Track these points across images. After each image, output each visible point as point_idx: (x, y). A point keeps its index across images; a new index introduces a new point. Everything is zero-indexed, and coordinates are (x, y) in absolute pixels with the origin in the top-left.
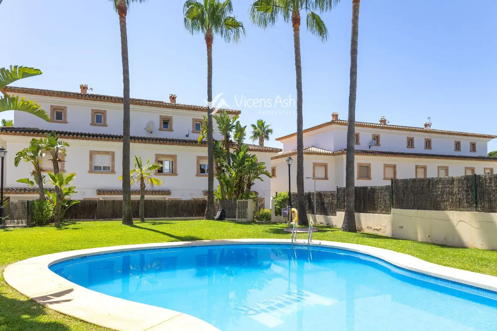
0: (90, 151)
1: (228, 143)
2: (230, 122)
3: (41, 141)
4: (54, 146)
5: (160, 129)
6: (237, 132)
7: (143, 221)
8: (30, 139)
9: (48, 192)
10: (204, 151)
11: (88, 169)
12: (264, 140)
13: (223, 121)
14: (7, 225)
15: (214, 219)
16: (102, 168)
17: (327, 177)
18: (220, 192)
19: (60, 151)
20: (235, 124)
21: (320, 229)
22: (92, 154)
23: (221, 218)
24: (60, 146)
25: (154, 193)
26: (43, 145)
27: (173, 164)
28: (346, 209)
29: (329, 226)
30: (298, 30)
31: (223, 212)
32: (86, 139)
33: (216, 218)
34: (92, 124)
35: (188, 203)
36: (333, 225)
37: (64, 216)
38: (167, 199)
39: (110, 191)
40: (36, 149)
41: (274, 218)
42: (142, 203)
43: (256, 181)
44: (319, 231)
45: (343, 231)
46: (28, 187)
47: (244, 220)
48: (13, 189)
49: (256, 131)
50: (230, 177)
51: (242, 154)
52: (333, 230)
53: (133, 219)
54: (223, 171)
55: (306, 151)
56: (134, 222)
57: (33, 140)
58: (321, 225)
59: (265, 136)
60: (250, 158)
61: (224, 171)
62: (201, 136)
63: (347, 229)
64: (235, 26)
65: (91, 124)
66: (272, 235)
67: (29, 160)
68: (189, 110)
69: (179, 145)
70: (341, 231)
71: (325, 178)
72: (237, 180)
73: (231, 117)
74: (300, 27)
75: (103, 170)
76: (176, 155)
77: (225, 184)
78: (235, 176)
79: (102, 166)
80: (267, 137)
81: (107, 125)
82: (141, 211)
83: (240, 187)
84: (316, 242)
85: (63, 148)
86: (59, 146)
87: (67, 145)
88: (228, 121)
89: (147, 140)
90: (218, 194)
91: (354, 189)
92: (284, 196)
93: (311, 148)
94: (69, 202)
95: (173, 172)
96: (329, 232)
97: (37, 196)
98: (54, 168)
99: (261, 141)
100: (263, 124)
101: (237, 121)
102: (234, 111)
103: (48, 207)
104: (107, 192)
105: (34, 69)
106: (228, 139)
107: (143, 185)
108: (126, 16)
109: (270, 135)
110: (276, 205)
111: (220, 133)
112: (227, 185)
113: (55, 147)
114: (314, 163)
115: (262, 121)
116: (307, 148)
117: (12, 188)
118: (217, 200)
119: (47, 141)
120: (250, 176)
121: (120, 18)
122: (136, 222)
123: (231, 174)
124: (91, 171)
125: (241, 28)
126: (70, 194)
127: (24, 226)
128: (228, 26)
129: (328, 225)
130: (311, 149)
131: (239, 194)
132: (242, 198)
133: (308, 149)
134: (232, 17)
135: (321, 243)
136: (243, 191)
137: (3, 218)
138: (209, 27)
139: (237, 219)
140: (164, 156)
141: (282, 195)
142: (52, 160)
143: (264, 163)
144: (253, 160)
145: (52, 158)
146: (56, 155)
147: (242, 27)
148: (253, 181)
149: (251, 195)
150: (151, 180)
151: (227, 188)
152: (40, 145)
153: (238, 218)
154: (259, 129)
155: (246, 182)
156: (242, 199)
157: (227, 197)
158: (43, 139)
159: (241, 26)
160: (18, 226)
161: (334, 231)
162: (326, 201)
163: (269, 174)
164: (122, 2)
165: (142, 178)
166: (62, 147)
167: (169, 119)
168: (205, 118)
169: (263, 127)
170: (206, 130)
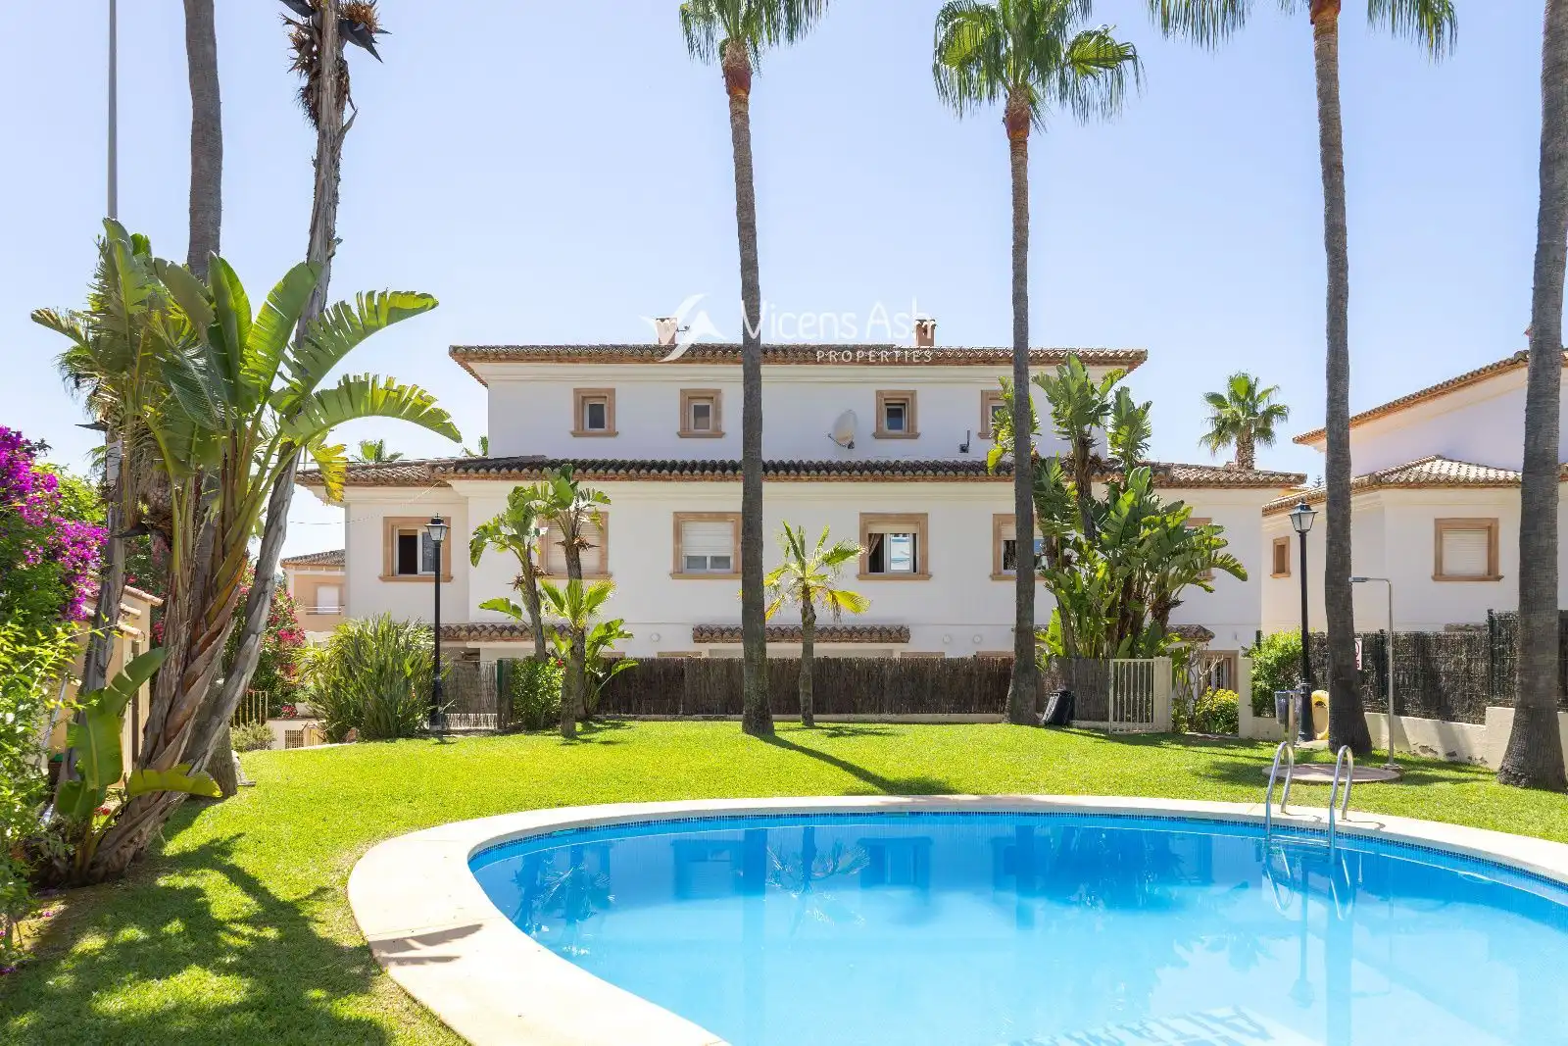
0: (675, 513)
1: (1086, 465)
2: (1093, 393)
3: (534, 494)
4: (568, 505)
5: (878, 435)
6: (1117, 426)
7: (809, 724)
8: (508, 487)
9: (556, 636)
10: (1003, 497)
11: (670, 567)
12: (1256, 443)
13: (1068, 392)
14: (452, 728)
15: (1035, 723)
16: (708, 561)
17: (1497, 570)
18: (1059, 634)
19: (585, 519)
20: (1110, 398)
21: (1410, 773)
22: (680, 521)
23: (1060, 721)
24: (587, 502)
26: (539, 502)
27: (918, 542)
28: (1517, 698)
29: (1457, 762)
30: (1333, 29)
31: (1065, 701)
32: (664, 479)
33: (1044, 718)
34: (684, 434)
35: (954, 667)
36: (1470, 758)
37: (598, 705)
38: (897, 655)
39: (728, 629)
40: (522, 515)
41: (1247, 722)
42: (806, 670)
43: (1188, 593)
44: (1400, 780)
45: (1506, 784)
46: (509, 620)
47: (1137, 728)
48: (485, 628)
49: (1226, 413)
50: (1091, 581)
51: (1127, 500)
52: (1463, 775)
53: (774, 716)
54: (1067, 561)
55: (1404, 477)
56: (777, 726)
57: (516, 490)
58: (1422, 754)
59: (1257, 430)
60: (1156, 513)
61: (1070, 562)
62: (998, 449)
63: (1522, 777)
64: (1105, 59)
65: (681, 435)
66: (1209, 785)
67: (505, 546)
68: (968, 364)
69: (933, 480)
70: (1494, 784)
71: (1489, 574)
72: (1112, 590)
73: (1096, 375)
74: (1341, 19)
75: (712, 567)
76: (926, 514)
77: (1075, 604)
78: (1108, 577)
79: (709, 554)
80: (1266, 434)
81: (724, 434)
82: (805, 691)
83: (1125, 616)
84: (1363, 820)
85: (592, 509)
86: (582, 504)
87: (605, 500)
88: (1086, 389)
89: (835, 472)
90: (1053, 639)
91: (1555, 619)
92: (1285, 646)
93: (1428, 465)
94: (609, 664)
95: (919, 569)
96: (1439, 785)
97: (527, 647)
98: (568, 564)
99: (1246, 449)
100: (1250, 390)
101: (1117, 387)
102: (1121, 355)
103: (549, 680)
104: (722, 633)
105: (417, 294)
106: (1086, 453)
107: (808, 611)
108: (748, 93)
109: (1277, 426)
110: (1255, 679)
111: (1059, 433)
112: (1078, 610)
113: (572, 508)
114: (1438, 521)
115: (1245, 377)
116: (1414, 466)
117: (482, 626)
118: (1049, 659)
119: (551, 492)
120: (1165, 577)
121: (731, 103)
122: (785, 728)
123: (1095, 569)
124: (678, 574)
125: (1129, 63)
126: (612, 641)
127: (492, 731)
128: (1082, 64)
129: (1455, 759)
130: (1426, 468)
131: (1121, 637)
132: (1132, 653)
133: (1418, 468)
134: (1096, 33)
135: (1382, 826)
136: (1136, 629)
137: (440, 709)
138: (1016, 80)
139: (1111, 724)
140: (885, 518)
141: (1280, 642)
142: (563, 544)
143: (1219, 529)
144: (1169, 519)
145: (563, 539)
146: (572, 531)
147: (1134, 57)
148: (1175, 592)
149: (1165, 641)
150: (834, 598)
151: (1079, 620)
152: (533, 504)
153: (1115, 720)
154: (1235, 407)
155: (1150, 596)
156: (1133, 656)
157: (1080, 646)
158: (539, 485)
159: (1128, 57)
160: (477, 730)
161: (1465, 781)
162: (1445, 665)
163: (1238, 565)
164: (737, 54)
165: (806, 591)
166: (589, 505)
167: (906, 399)
168: (1005, 386)
169: (1252, 399)
170: (1009, 425)
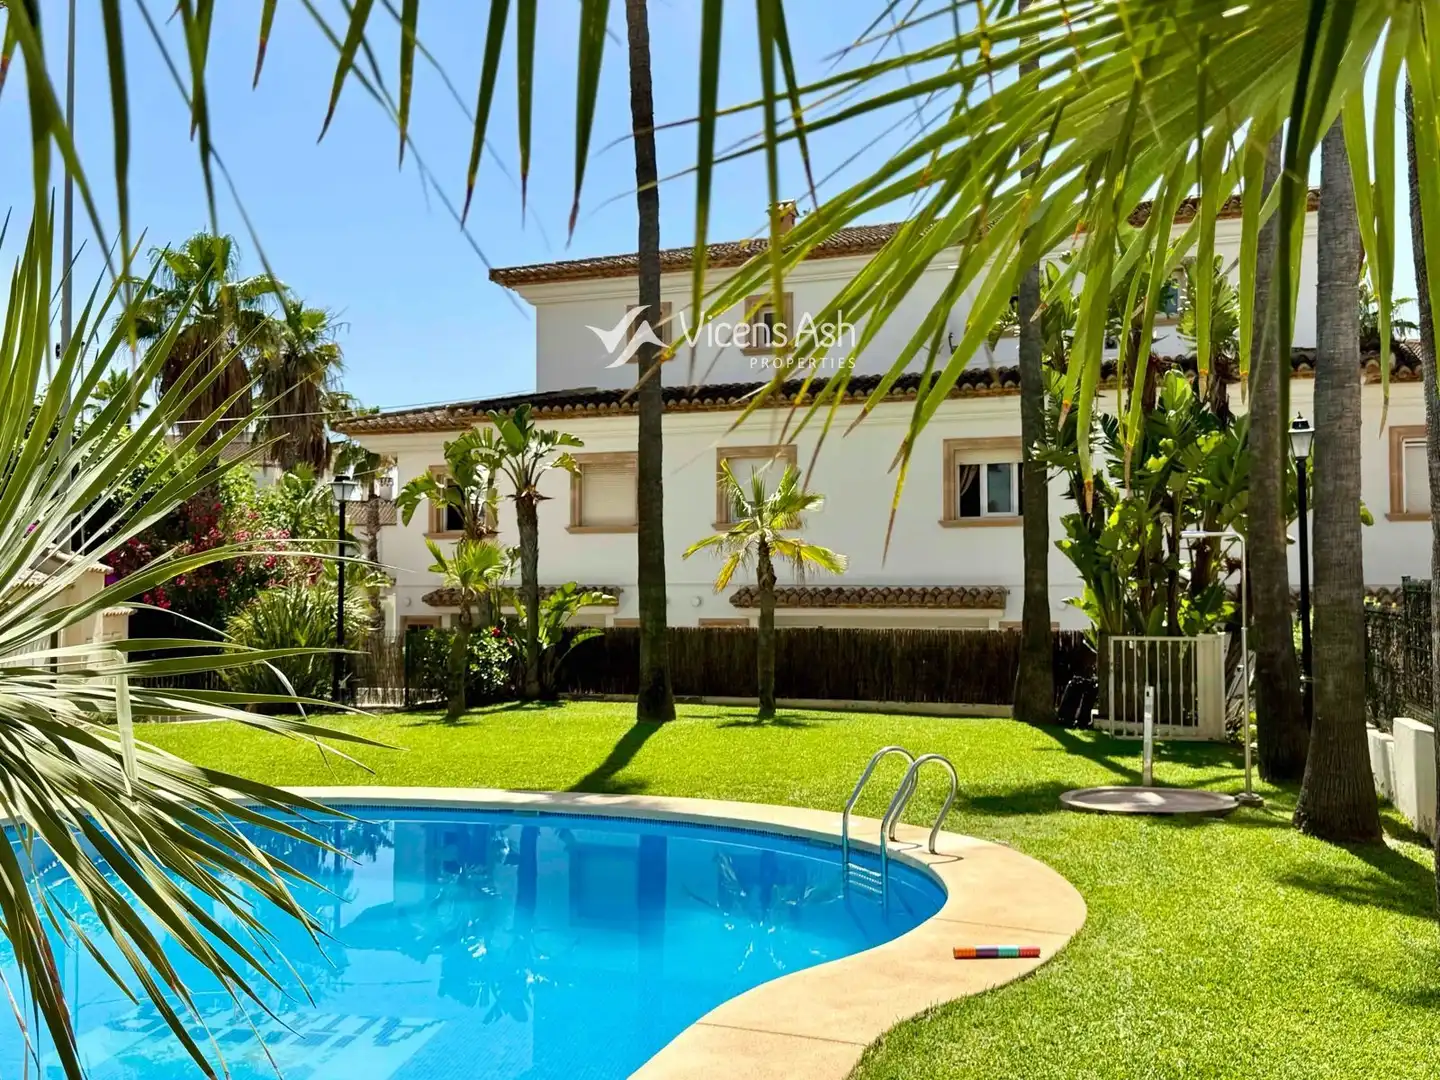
4: (519, 452)
25: (927, 598)
26: (481, 449)
38: (994, 627)
42: (763, 643)
65: (746, 353)
82: (763, 669)
86: (543, 448)
87: (575, 442)
107: (765, 569)
113: (531, 454)
119: (496, 437)
124: (722, 524)
127: (396, 709)
137: (339, 682)
139: (1114, 725)
140: (977, 444)
146: (527, 481)
153: (1118, 717)
160: (382, 708)
165: (762, 547)
